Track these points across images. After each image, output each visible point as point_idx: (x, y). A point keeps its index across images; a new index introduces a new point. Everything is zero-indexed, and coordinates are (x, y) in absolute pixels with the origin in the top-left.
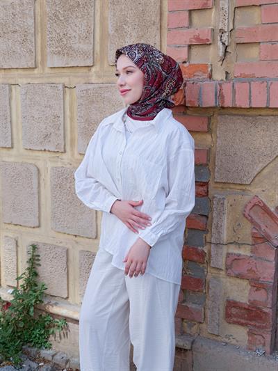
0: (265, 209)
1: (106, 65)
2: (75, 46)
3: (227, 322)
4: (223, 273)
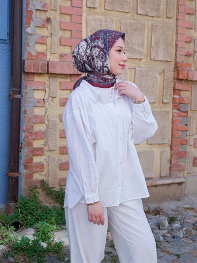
1: (149, 59)
2: (136, 48)
3: (194, 166)
4: (192, 147)
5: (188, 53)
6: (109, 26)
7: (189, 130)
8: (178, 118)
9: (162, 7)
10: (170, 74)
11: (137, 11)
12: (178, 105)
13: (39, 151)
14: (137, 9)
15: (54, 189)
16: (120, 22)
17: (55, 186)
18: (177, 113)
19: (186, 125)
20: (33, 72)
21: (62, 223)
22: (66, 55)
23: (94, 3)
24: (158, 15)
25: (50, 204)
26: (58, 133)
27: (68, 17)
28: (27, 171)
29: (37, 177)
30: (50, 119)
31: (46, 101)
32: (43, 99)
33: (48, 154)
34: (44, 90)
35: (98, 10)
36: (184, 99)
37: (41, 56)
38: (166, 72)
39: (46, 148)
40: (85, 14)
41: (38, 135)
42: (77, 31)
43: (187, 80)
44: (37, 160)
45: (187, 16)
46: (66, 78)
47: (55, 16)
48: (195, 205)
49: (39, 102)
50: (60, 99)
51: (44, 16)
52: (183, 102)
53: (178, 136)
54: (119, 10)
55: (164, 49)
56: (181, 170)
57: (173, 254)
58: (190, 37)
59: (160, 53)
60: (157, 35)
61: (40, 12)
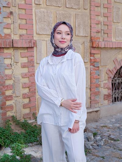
0: (110, 71)
3: (104, 100)
4: (103, 88)
5: (98, 31)
6: (50, 15)
7: (100, 78)
8: (93, 71)
9: (81, 2)
10: (88, 44)
11: (66, 6)
12: (93, 63)
13: (10, 98)
14: (66, 4)
15: (20, 121)
16: (56, 13)
17: (21, 119)
18: (93, 68)
19: (99, 75)
20: (3, 47)
21: (27, 142)
22: (23, 35)
23: (39, 1)
24: (79, 8)
25: (19, 130)
26: (21, 85)
27: (24, 11)
28: (2, 111)
29: (9, 114)
30: (15, 76)
31: (12, 65)
32: (11, 64)
33: (16, 99)
34: (10, 58)
35: (42, 6)
36: (97, 59)
37: (8, 36)
38: (85, 43)
39: (14, 95)
40: (34, 8)
41: (9, 87)
42: (29, 19)
43: (98, 47)
44: (8, 103)
45: (96, 8)
46: (25, 50)
47: (15, 10)
48: (107, 124)
49: (8, 66)
50: (21, 63)
51: (8, 10)
52: (96, 61)
53: (94, 82)
54: (55, 5)
55: (84, 29)
56: (97, 103)
57: (100, 156)
58: (98, 21)
59: (81, 31)
60: (79, 21)
61: (6, 8)
